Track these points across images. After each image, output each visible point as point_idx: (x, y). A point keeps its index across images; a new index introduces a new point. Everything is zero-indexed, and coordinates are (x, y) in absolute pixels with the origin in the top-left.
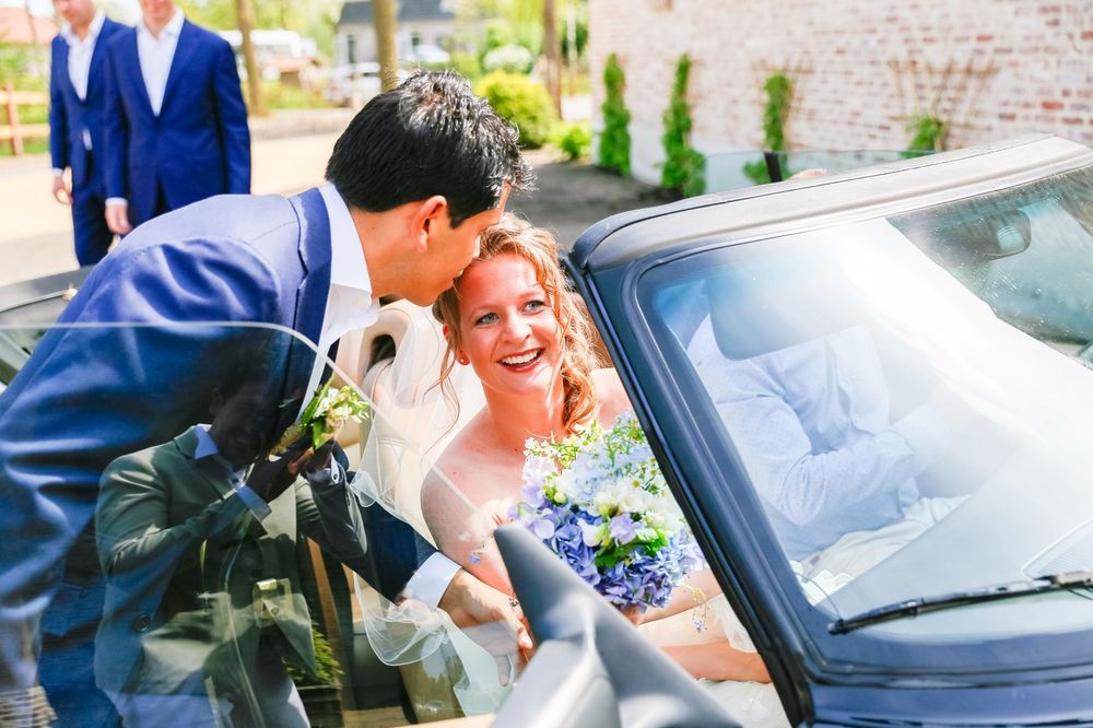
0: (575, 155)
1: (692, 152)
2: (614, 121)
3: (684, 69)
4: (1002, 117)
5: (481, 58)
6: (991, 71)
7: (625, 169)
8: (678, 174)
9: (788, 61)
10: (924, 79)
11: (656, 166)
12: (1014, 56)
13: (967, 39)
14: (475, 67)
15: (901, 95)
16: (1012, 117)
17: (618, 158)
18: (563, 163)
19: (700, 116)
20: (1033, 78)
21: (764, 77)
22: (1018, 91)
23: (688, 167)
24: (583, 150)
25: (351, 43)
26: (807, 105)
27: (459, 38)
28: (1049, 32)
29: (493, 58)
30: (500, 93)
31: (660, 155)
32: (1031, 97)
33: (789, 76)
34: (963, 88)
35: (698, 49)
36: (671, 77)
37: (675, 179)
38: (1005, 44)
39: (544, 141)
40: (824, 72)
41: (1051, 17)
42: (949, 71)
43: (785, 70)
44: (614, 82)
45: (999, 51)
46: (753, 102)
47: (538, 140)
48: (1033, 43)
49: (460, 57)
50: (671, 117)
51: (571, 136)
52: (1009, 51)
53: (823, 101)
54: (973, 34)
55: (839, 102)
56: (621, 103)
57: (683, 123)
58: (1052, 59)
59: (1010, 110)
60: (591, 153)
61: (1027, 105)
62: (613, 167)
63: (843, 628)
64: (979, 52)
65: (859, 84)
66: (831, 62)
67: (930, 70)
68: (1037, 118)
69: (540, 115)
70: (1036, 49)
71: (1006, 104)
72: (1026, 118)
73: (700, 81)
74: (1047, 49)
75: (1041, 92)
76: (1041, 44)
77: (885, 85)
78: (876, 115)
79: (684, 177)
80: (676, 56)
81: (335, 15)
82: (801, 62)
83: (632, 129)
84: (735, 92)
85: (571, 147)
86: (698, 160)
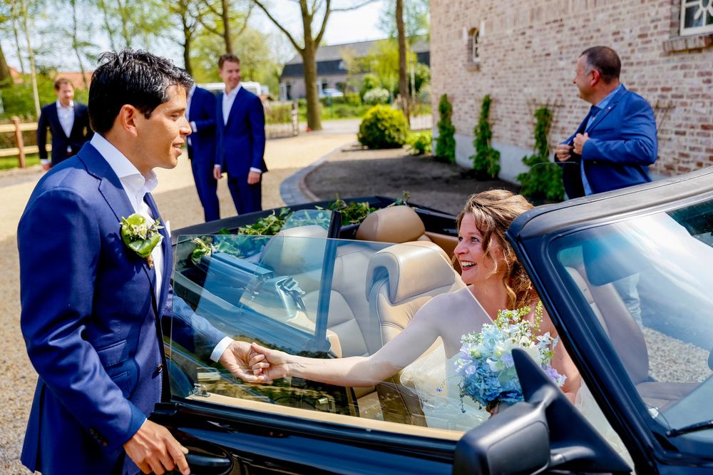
0: (422, 150)
1: (492, 150)
2: (446, 132)
3: (487, 104)
4: (677, 133)
5: (362, 95)
6: (670, 108)
7: (451, 159)
8: (484, 162)
9: (549, 100)
11: (470, 158)
12: (684, 100)
13: (656, 90)
14: (358, 100)
16: (684, 134)
17: (448, 153)
18: (415, 155)
19: (496, 130)
20: (695, 112)
21: (534, 109)
22: (687, 119)
23: (490, 158)
24: (427, 148)
25: (289, 87)
26: (560, 125)
27: (349, 84)
28: (705, 86)
29: (368, 95)
30: (379, 117)
31: (473, 151)
32: (695, 122)
33: (550, 108)
35: (495, 92)
36: (478, 108)
37: (482, 165)
38: (679, 93)
39: (404, 143)
40: (571, 107)
41: (706, 78)
43: (547, 105)
44: (445, 110)
45: (674, 96)
46: (528, 123)
47: (401, 142)
48: (695, 93)
49: (349, 94)
50: (480, 130)
51: (420, 141)
52: (681, 97)
53: (569, 123)
54: (659, 87)
56: (450, 123)
57: (487, 134)
58: (707, 102)
59: (682, 129)
60: (431, 149)
61: (692, 127)
62: (445, 156)
63: (675, 433)
64: (663, 97)
66: (574, 101)
68: (698, 134)
69: (402, 129)
70: (697, 96)
71: (680, 126)
72: (692, 134)
73: (497, 111)
74: (703, 96)
75: (701, 120)
76: (700, 93)
79: (488, 164)
80: (482, 96)
81: (280, 72)
82: (556, 101)
83: (456, 137)
84: (517, 117)
85: (420, 146)
86: (497, 155)
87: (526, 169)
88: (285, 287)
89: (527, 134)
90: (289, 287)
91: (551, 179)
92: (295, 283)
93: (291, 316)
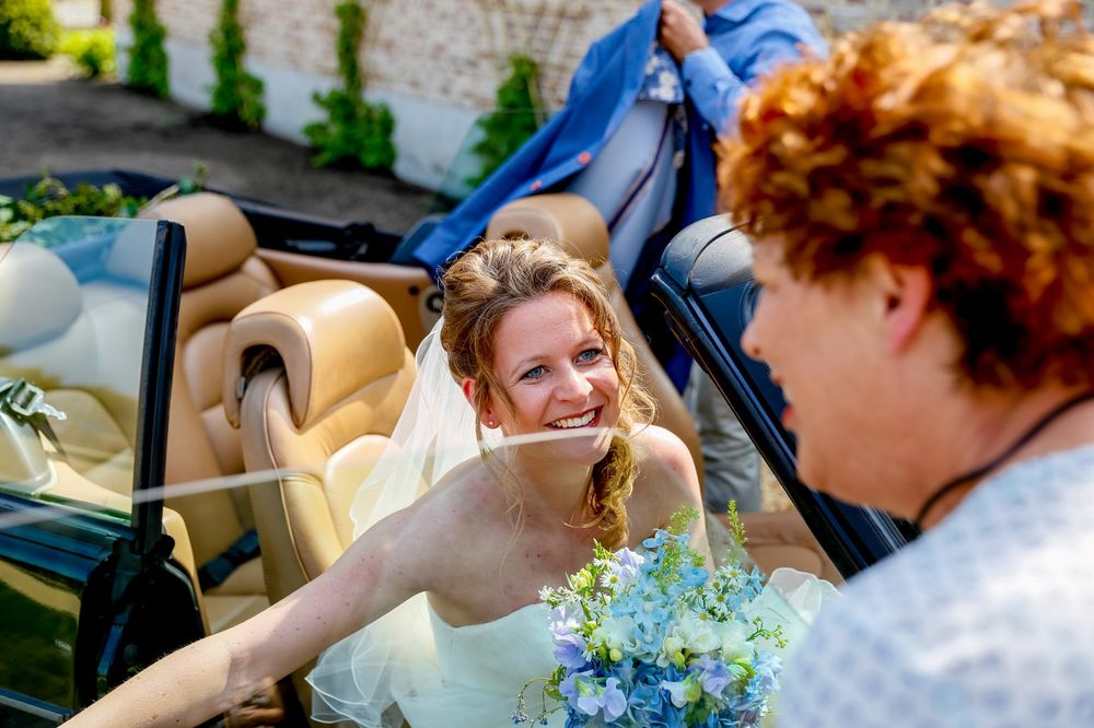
0: (96, 70)
1: (248, 77)
2: (145, 36)
6: (584, 15)
7: (162, 90)
8: (233, 99)
10: (516, 18)
11: (205, 90)
15: (491, 31)
17: (153, 77)
18: (82, 79)
19: (255, 37)
23: (244, 92)
24: (106, 65)
26: (387, 32)
31: (207, 75)
34: (555, 30)
37: (229, 105)
39: (51, 52)
42: (541, 12)
46: (321, 28)
47: (43, 51)
50: (220, 37)
51: (90, 50)
53: (402, 32)
55: (420, 34)
56: (153, 16)
57: (236, 44)
60: (117, 68)
62: (147, 83)
65: (443, 16)
67: (521, 9)
69: (45, 23)
77: (471, 20)
78: (462, 49)
79: (241, 102)
83: (171, 47)
84: (298, 14)
85: (91, 62)
86: (257, 86)
87: (319, 115)
88: (16, 408)
89: (321, 50)
90: (24, 406)
91: (370, 133)
92: (32, 394)
93: (39, 478)
